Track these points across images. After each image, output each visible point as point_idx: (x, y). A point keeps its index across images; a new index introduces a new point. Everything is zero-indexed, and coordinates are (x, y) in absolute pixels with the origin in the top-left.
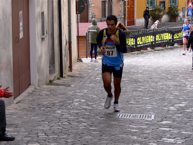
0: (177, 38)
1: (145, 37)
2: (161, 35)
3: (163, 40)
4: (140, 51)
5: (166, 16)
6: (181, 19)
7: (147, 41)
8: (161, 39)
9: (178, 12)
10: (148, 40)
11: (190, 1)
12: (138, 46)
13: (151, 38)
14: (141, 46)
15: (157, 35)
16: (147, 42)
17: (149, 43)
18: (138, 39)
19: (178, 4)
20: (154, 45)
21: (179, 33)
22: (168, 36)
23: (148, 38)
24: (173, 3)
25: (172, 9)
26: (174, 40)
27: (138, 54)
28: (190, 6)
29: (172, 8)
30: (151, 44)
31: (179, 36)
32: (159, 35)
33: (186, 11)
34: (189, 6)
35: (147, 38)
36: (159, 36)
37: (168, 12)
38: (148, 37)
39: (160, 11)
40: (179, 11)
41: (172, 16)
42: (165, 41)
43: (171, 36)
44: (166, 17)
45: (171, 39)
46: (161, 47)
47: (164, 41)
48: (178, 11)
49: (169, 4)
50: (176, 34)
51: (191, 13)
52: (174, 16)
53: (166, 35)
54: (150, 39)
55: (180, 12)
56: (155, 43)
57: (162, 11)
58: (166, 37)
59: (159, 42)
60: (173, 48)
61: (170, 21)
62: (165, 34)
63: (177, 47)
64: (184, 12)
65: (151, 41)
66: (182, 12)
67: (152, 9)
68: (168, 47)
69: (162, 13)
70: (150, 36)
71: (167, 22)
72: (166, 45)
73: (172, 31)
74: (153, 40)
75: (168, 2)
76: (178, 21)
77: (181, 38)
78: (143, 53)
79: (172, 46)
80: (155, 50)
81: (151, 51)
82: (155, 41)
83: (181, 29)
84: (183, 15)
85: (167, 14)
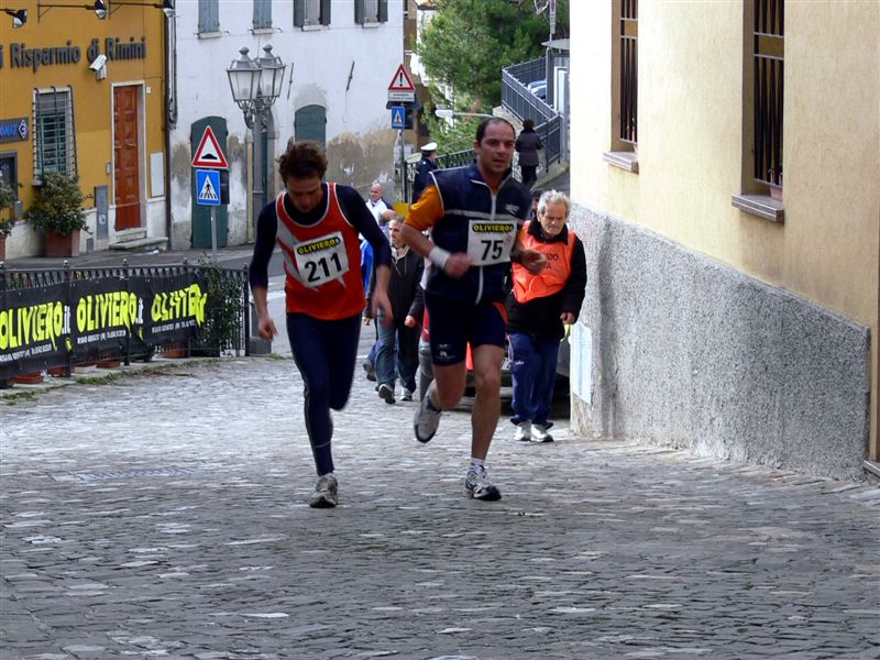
0: (165, 318)
1: (31, 308)
2: (98, 301)
3: (108, 329)
4: (11, 387)
5: (22, 227)
6: (90, 243)
7: (40, 331)
8: (97, 320)
9: (79, 209)
10: (44, 328)
11: (208, 133)
12: (2, 358)
13: (56, 318)
14: (16, 356)
15: (82, 300)
16: (41, 338)
17: (49, 341)
19: (76, 170)
20: (71, 351)
21: (172, 294)
23: (44, 316)
24: (53, 163)
25: (50, 194)
26: (155, 330)
28: (209, 156)
29: (50, 187)
30: (56, 349)
31: (174, 308)
32: (90, 298)
33: (111, 207)
34: (203, 154)
35: (39, 316)
36: (90, 306)
37: (32, 210)
38: (42, 307)
40: (83, 205)
41: (51, 226)
42: (113, 335)
43: (138, 304)
44: (23, 232)
45: (141, 321)
47: (108, 336)
48: (80, 201)
49: (36, 171)
50: (158, 297)
51: (212, 191)
52: (62, 231)
53: (118, 303)
54: (50, 321)
55: (86, 211)
56: (74, 342)
57: (7, 203)
58: (118, 314)
59: (91, 339)
60: (156, 368)
61: (42, 253)
62: (116, 296)
63: (172, 366)
65: (58, 335)
66: (95, 210)
68: (126, 364)
69: (5, 215)
70: (51, 304)
71: (28, 258)
72: (119, 361)
73: (142, 279)
74: (63, 326)
75: (28, 157)
76: (77, 255)
77: (182, 319)
78: (34, 397)
79: (147, 359)
80: (81, 382)
81: (64, 386)
82: (75, 333)
83: (181, 269)
84: (101, 223)
85: (26, 217)
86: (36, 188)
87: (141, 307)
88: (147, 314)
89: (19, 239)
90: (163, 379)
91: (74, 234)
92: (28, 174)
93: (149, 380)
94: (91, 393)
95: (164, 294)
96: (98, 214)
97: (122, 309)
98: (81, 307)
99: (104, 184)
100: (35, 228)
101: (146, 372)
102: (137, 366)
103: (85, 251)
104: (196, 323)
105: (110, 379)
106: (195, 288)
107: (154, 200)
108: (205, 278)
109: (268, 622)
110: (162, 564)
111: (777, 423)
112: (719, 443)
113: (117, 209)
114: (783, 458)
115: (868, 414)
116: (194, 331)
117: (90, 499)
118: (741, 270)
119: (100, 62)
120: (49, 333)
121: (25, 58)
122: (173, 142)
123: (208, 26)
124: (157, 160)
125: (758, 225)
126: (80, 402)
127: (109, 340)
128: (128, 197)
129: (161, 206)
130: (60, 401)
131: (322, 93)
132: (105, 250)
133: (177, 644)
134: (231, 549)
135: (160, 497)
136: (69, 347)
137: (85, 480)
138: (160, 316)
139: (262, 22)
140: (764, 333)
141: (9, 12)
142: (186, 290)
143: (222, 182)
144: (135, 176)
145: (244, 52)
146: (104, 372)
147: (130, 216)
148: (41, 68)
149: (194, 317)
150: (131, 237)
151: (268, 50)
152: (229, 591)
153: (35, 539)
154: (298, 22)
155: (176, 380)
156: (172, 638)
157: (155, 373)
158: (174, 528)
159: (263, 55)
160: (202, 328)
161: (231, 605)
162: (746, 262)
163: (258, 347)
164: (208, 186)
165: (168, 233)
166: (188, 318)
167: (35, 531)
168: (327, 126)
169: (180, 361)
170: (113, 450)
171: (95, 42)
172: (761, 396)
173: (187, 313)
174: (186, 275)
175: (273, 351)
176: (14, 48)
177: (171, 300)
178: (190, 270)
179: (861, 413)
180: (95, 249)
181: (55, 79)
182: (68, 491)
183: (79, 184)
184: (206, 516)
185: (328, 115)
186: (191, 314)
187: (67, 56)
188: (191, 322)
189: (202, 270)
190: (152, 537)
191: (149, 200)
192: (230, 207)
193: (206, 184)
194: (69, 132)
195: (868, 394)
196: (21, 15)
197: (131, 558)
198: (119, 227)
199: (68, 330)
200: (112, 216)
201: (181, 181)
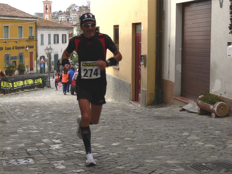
1: (18, 82)
4: (15, 92)
6: (26, 73)
8: (27, 83)
11: (42, 58)
12: (14, 88)
14: (16, 88)
16: (19, 86)
18: (14, 83)
19: (24, 63)
24: (21, 62)
26: (35, 84)
27: (15, 94)
29: (21, 65)
30: (21, 87)
32: (26, 80)
34: (42, 61)
38: (20, 81)
39: (13, 67)
40: (25, 68)
42: (29, 85)
46: (28, 89)
50: (35, 80)
51: (43, 66)
52: (22, 71)
54: (21, 83)
56: (24, 86)
59: (26, 86)
61: (20, 74)
62: (30, 80)
64: (28, 69)
67: (8, 66)
69: (15, 69)
73: (33, 77)
75: (18, 61)
76: (24, 74)
77: (39, 83)
78: (19, 94)
79: (34, 88)
80: (25, 92)
81: (23, 92)
83: (39, 76)
85: (17, 69)
86: (19, 65)
88: (34, 82)
89: (16, 72)
90: (36, 91)
91: (24, 72)
92: (18, 63)
93: (34, 91)
97: (31, 82)
98: (25, 82)
99: (28, 65)
100: (19, 71)
101: (34, 90)
102: (33, 89)
105: (29, 91)
106: (40, 79)
108: (42, 77)
109: (50, 124)
110: (35, 116)
111: (118, 96)
112: (111, 99)
114: (119, 101)
115: (130, 95)
116: (40, 85)
117: (26, 107)
118: (114, 76)
119: (27, 48)
120: (21, 85)
121: (17, 48)
122: (38, 59)
123: (42, 43)
124: (35, 62)
125: (116, 70)
126: (25, 94)
128: (31, 66)
129: (36, 68)
130: (22, 94)
131: (58, 52)
132: (28, 74)
133: (37, 127)
134: (45, 114)
135: (35, 107)
137: (25, 105)
139: (49, 43)
140: (117, 84)
141: (15, 42)
143: (44, 64)
144: (32, 64)
145: (47, 47)
146: (28, 90)
147: (32, 69)
148: (19, 49)
150: (32, 72)
151: (50, 47)
152: (44, 120)
153: (18, 113)
154: (54, 43)
155: (38, 91)
156: (37, 126)
158: (37, 111)
159: (49, 47)
161: (45, 121)
162: (114, 75)
163: (49, 87)
165: (37, 71)
166: (40, 83)
167: (18, 112)
168: (59, 57)
169: (39, 89)
170: (29, 101)
171: (27, 46)
172: (116, 92)
175: (51, 87)
176: (16, 47)
177: (37, 80)
179: (129, 95)
181: (21, 51)
182: (23, 106)
183: (25, 65)
184: (42, 110)
185: (59, 55)
187: (23, 48)
190: (34, 112)
191: (34, 67)
192: (45, 68)
194: (23, 58)
195: (130, 92)
196: (17, 42)
197: (31, 115)
198: (30, 71)
199: (23, 85)
200: (29, 69)
201: (39, 64)
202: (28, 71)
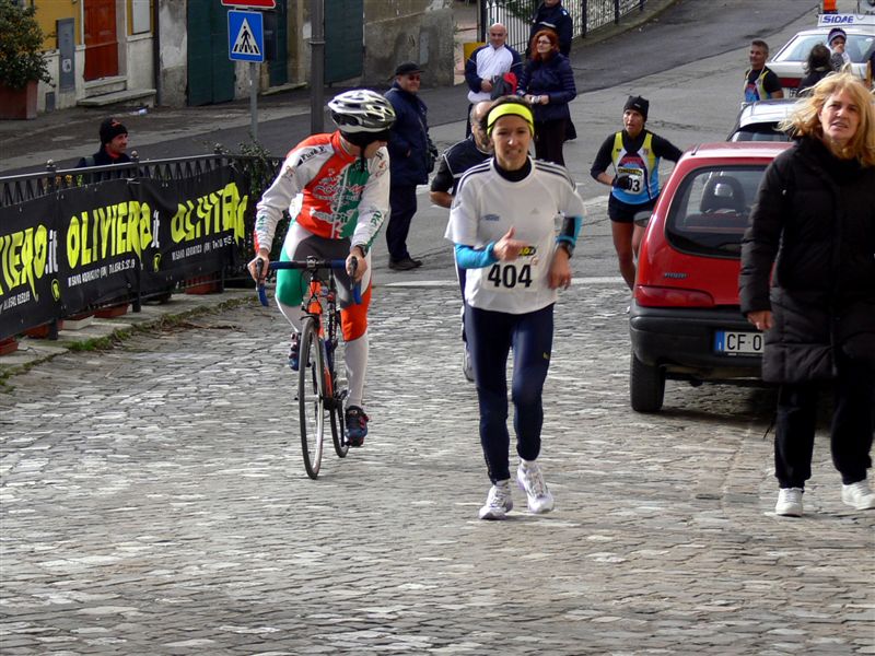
0: (191, 237)
2: (96, 218)
3: (112, 259)
6: (50, 98)
7: (13, 271)
8: (95, 248)
9: (38, 52)
10: (20, 268)
13: (37, 250)
15: (74, 219)
16: (16, 283)
17: (26, 287)
20: (59, 300)
21: (200, 200)
22: (139, 228)
23: (18, 251)
26: (176, 256)
30: (36, 298)
31: (203, 220)
32: (85, 216)
33: (78, 48)
35: (12, 251)
38: (17, 236)
40: (43, 46)
42: (118, 267)
43: (152, 219)
45: (156, 244)
47: (112, 271)
48: (39, 41)
50: (181, 207)
52: (14, 82)
53: (125, 220)
55: (47, 54)
56: (63, 287)
58: (124, 236)
59: (87, 277)
60: (181, 316)
62: (122, 208)
63: (203, 309)
64: (65, 54)
65: (39, 276)
66: (58, 52)
68: (136, 309)
70: (29, 231)
72: (126, 305)
74: (47, 262)
76: (35, 116)
77: (214, 237)
78: (9, 382)
79: (165, 299)
80: (76, 348)
81: (50, 358)
82: (65, 270)
83: (212, 162)
84: (65, 70)
87: (157, 223)
88: (165, 234)
91: (30, 87)
93: (173, 339)
94: (94, 369)
95: (189, 202)
96: (62, 58)
97: (130, 228)
98: (73, 230)
99: (70, 17)
101: (169, 325)
102: (152, 312)
103: (43, 109)
104: (234, 240)
105: (116, 338)
106: (231, 189)
107: (137, 37)
108: (245, 173)
113: (86, 50)
120: (27, 274)
127: (110, 276)
128: (102, 33)
129: (145, 47)
132: (71, 108)
136: (57, 293)
138: (184, 234)
142: (220, 193)
143: (266, 28)
144: (111, 5)
146: (110, 326)
147: (103, 61)
149: (231, 232)
157: (179, 326)
160: (241, 248)
164: (246, 33)
165: (156, 82)
166: (223, 234)
169: (212, 300)
173: (221, 226)
174: (219, 170)
177: (199, 208)
178: (225, 162)
180: (57, 107)
183: (37, 18)
186: (226, 229)
188: (228, 240)
189: (241, 161)
191: (130, 38)
193: (242, 31)
199: (53, 267)
200: (80, 59)
201: (173, 11)
202: (67, 80)
